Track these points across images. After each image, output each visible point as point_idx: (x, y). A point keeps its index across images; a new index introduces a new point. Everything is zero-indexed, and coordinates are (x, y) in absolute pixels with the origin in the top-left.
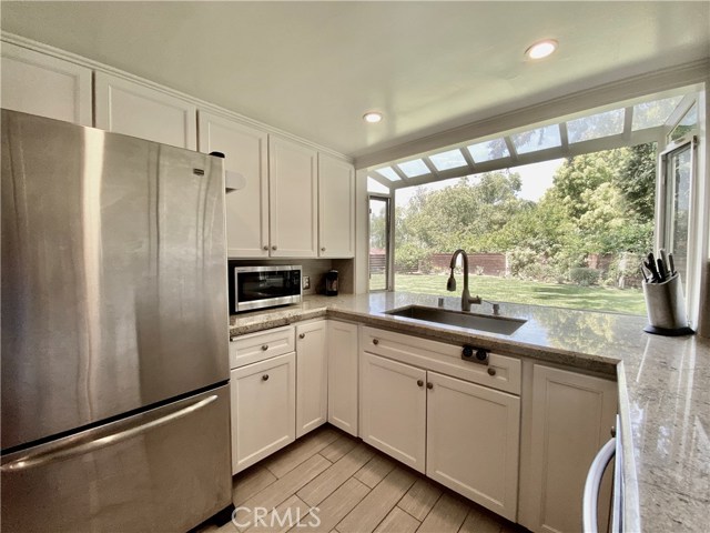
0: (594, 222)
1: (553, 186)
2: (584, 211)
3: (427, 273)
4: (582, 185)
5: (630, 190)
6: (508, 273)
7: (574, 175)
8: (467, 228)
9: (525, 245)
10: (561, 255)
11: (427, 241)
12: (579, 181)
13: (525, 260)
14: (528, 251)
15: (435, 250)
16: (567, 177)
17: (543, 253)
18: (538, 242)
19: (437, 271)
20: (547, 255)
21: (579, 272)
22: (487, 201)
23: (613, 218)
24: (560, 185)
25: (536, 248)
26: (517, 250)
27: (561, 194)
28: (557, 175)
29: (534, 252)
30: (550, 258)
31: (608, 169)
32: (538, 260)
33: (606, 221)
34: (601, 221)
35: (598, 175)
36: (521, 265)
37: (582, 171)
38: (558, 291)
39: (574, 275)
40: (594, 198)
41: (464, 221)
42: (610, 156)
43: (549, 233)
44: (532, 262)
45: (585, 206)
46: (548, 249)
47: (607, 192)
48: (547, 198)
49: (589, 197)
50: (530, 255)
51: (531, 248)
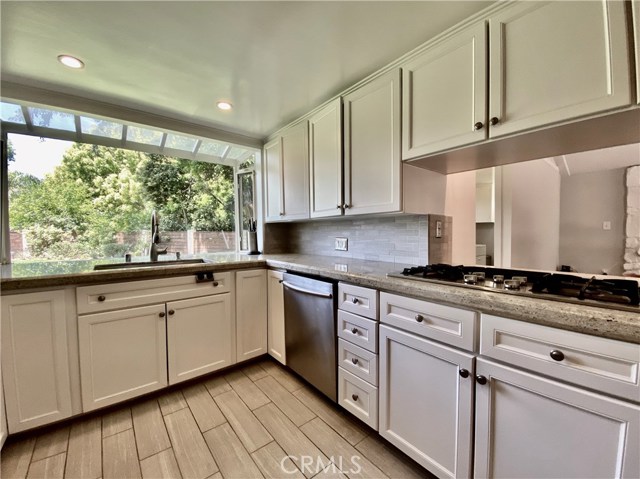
0: (106, 206)
1: (63, 165)
2: (97, 195)
4: (93, 171)
5: (149, 184)
6: (27, 253)
7: (85, 160)
9: (48, 223)
10: (90, 233)
12: (90, 168)
13: (50, 238)
14: (52, 229)
16: (78, 160)
17: (70, 232)
18: (63, 220)
20: (74, 234)
21: (110, 247)
23: (122, 204)
24: (71, 166)
25: (61, 226)
26: (38, 228)
27: (72, 175)
28: (68, 155)
29: (60, 230)
30: (80, 236)
31: (115, 163)
32: (65, 239)
33: (116, 206)
34: (111, 206)
35: (107, 166)
36: (45, 244)
37: (92, 158)
39: (106, 250)
40: (105, 185)
42: (116, 152)
43: (72, 212)
44: (58, 240)
45: (97, 190)
46: (75, 228)
47: (115, 182)
48: (57, 176)
49: (101, 183)
50: (57, 233)
51: (56, 226)
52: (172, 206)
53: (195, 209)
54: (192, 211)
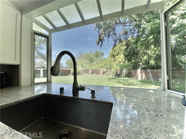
1: (110, 55)
2: (116, 61)
3: (82, 75)
4: (115, 55)
6: (101, 74)
8: (92, 64)
10: (112, 70)
11: (83, 67)
14: (106, 69)
15: (84, 69)
16: (112, 53)
18: (108, 67)
19: (84, 75)
21: (116, 74)
22: (97, 58)
26: (103, 69)
27: (111, 57)
28: (110, 53)
29: (107, 69)
30: (110, 71)
32: (108, 71)
33: (120, 63)
34: (119, 63)
35: (118, 53)
36: (104, 73)
38: (112, 78)
39: (115, 75)
41: (91, 62)
43: (110, 65)
44: (106, 72)
45: (116, 59)
46: (110, 69)
47: (120, 57)
48: (109, 58)
49: (117, 57)
50: (106, 70)
51: (106, 68)
52: (133, 61)
53: (142, 61)
54: (140, 62)
